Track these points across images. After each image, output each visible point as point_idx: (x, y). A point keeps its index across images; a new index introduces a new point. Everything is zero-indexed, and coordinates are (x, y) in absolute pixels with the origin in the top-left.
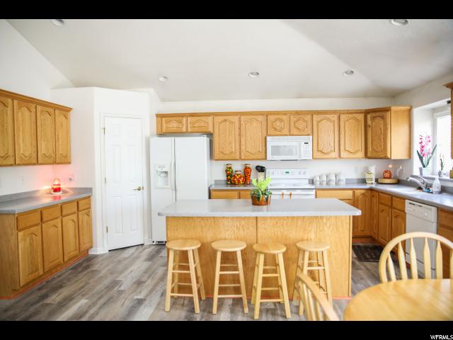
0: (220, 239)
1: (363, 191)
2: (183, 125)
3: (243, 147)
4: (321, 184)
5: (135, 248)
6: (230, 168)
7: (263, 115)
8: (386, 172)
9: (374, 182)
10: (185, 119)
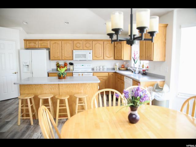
0: (44, 94)
1: (112, 73)
2: (36, 45)
3: (63, 55)
4: (97, 70)
5: (14, 99)
6: (58, 63)
7: (72, 41)
8: (122, 65)
9: (118, 69)
10: (37, 42)
